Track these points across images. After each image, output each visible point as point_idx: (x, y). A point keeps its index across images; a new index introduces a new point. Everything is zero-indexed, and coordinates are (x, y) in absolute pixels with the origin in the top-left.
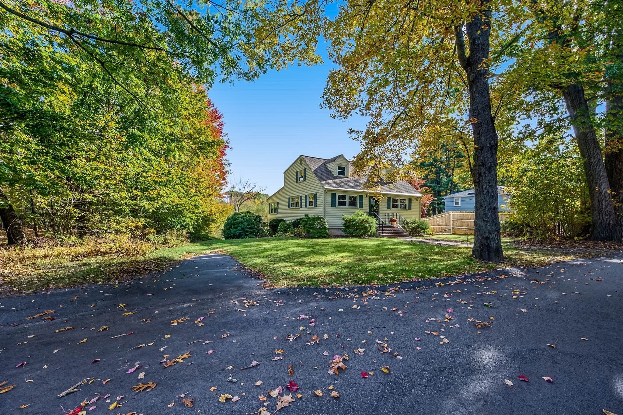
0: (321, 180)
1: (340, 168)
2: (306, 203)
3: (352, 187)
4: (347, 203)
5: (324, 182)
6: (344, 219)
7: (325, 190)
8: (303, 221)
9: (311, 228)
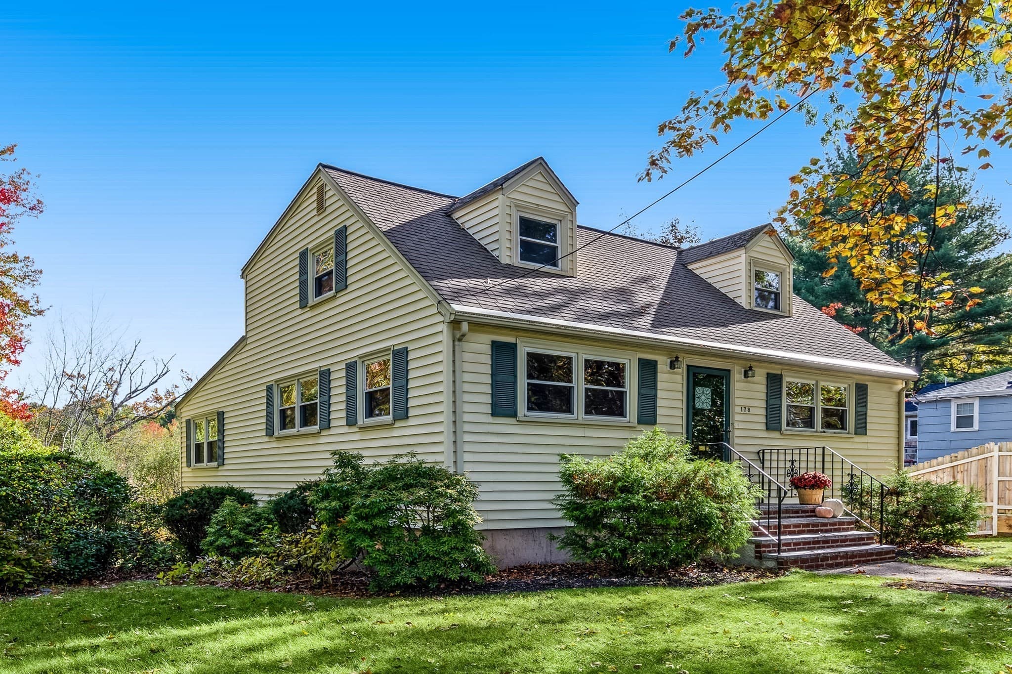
0: (427, 275)
1: (528, 227)
2: (351, 400)
3: (604, 317)
4: (579, 400)
5: (453, 283)
6: (568, 478)
7: (456, 323)
8: (326, 495)
9: (371, 535)
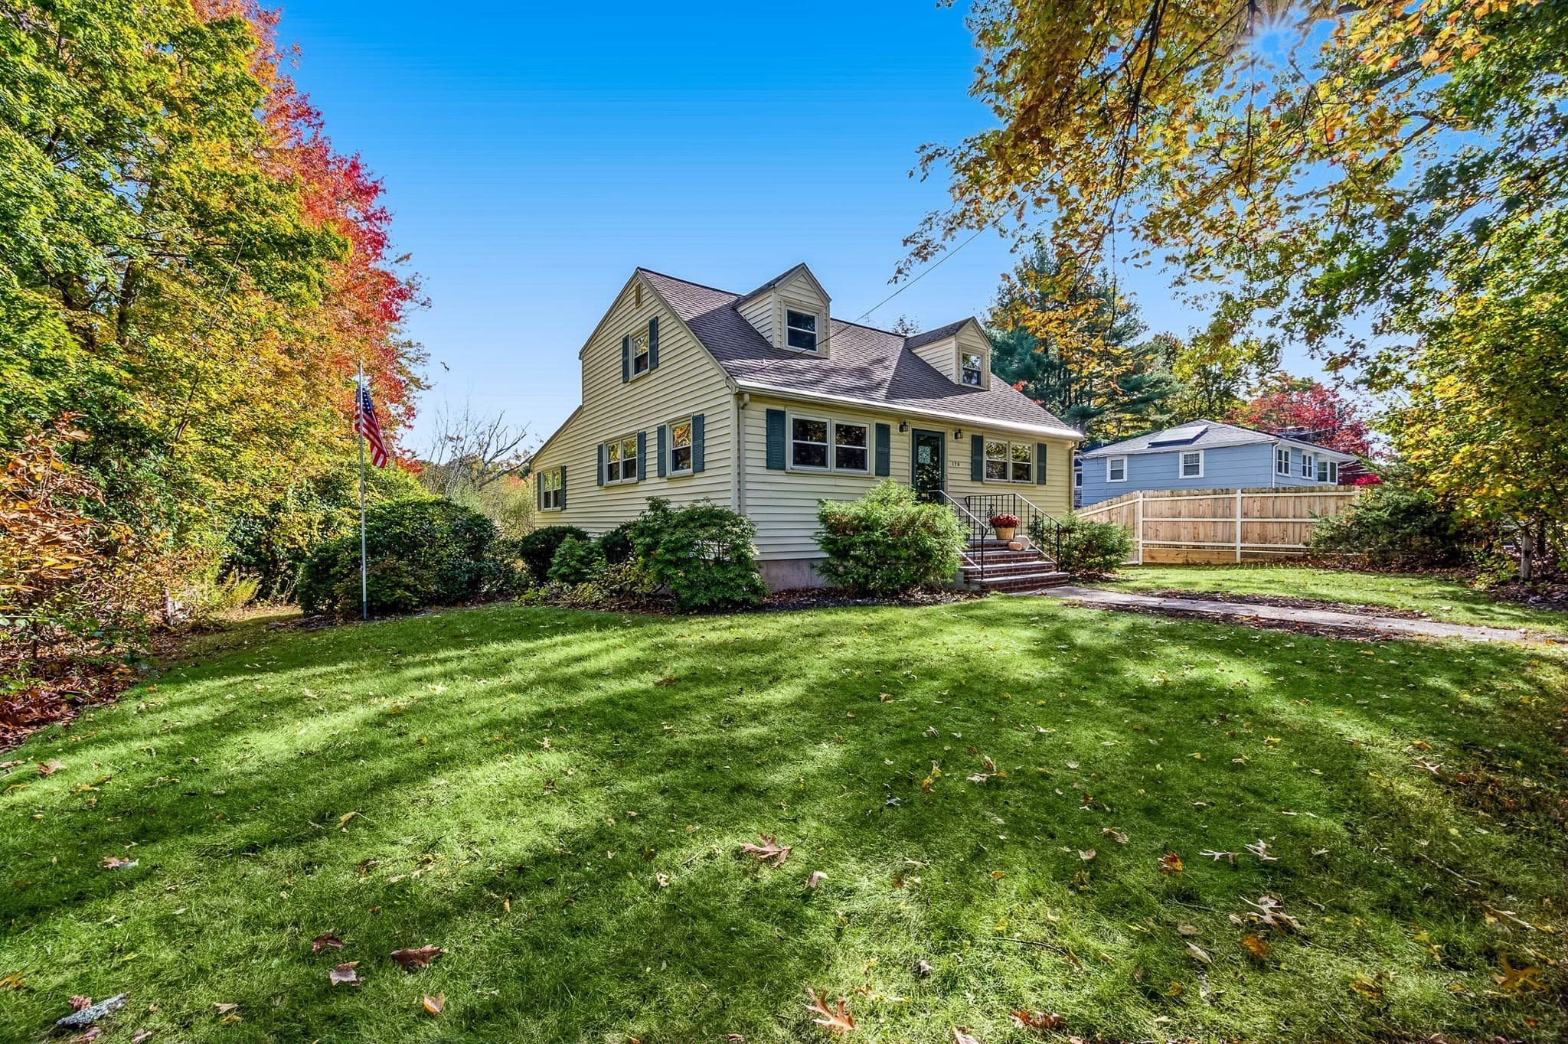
0: (718, 355)
1: (794, 318)
2: (661, 456)
3: (850, 391)
4: (832, 456)
5: (737, 362)
6: (824, 518)
7: (740, 394)
8: (642, 533)
